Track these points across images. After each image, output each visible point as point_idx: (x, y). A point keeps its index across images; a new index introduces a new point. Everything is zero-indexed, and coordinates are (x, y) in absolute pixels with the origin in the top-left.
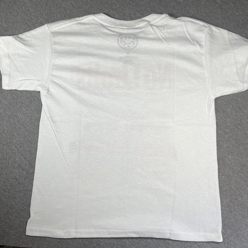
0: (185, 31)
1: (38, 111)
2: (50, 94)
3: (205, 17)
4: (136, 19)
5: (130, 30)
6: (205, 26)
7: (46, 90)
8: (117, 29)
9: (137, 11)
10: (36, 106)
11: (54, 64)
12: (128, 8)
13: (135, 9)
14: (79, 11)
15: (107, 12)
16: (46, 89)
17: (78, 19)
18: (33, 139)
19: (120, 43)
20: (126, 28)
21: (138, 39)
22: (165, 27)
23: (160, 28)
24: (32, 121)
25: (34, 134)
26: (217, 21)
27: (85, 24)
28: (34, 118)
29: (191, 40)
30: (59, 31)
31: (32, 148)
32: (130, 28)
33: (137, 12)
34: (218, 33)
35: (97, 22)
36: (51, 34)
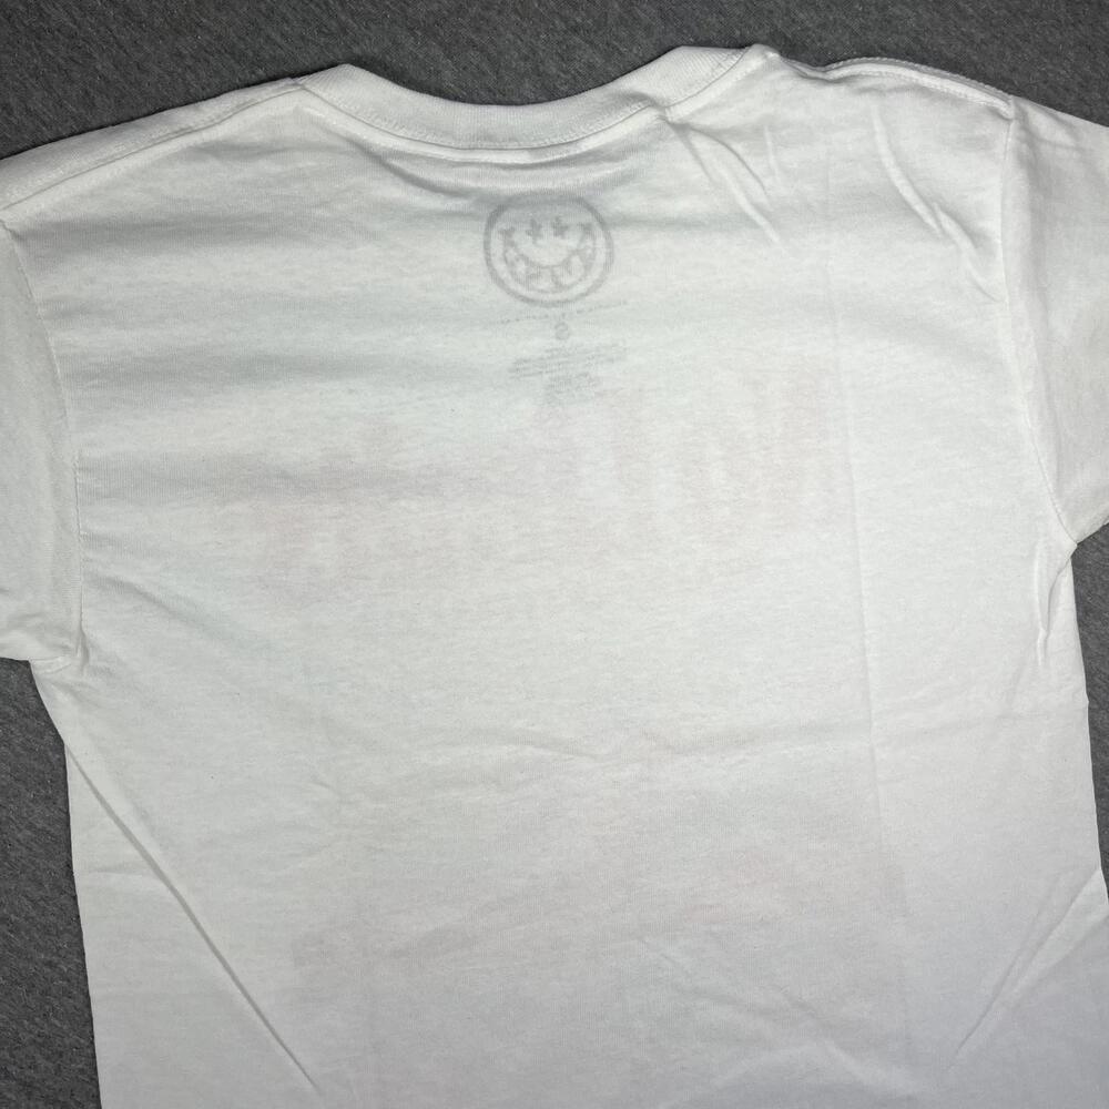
0: (883, 150)
1: (42, 783)
2: (101, 664)
3: (984, 47)
4: (575, 89)
5: (553, 171)
6: (995, 113)
7: (65, 649)
8: (465, 169)
9: (575, 30)
10: (18, 755)
11: (81, 458)
12: (516, 11)
13: (561, 17)
14: (180, 55)
15: (376, 50)
16: (65, 641)
17: (184, 116)
18: (50, 964)
19: (500, 267)
20: (524, 158)
21: (613, 233)
22: (767, 134)
23: (738, 147)
24: (13, 854)
25: (48, 933)
26: (1050, 67)
27: (246, 148)
28: (29, 833)
29: (920, 208)
30: (69, 215)
31: (57, 1022)
32: (550, 159)
33: (577, 39)
34: (1067, 148)
35: (329, 132)
36: (18, 249)
